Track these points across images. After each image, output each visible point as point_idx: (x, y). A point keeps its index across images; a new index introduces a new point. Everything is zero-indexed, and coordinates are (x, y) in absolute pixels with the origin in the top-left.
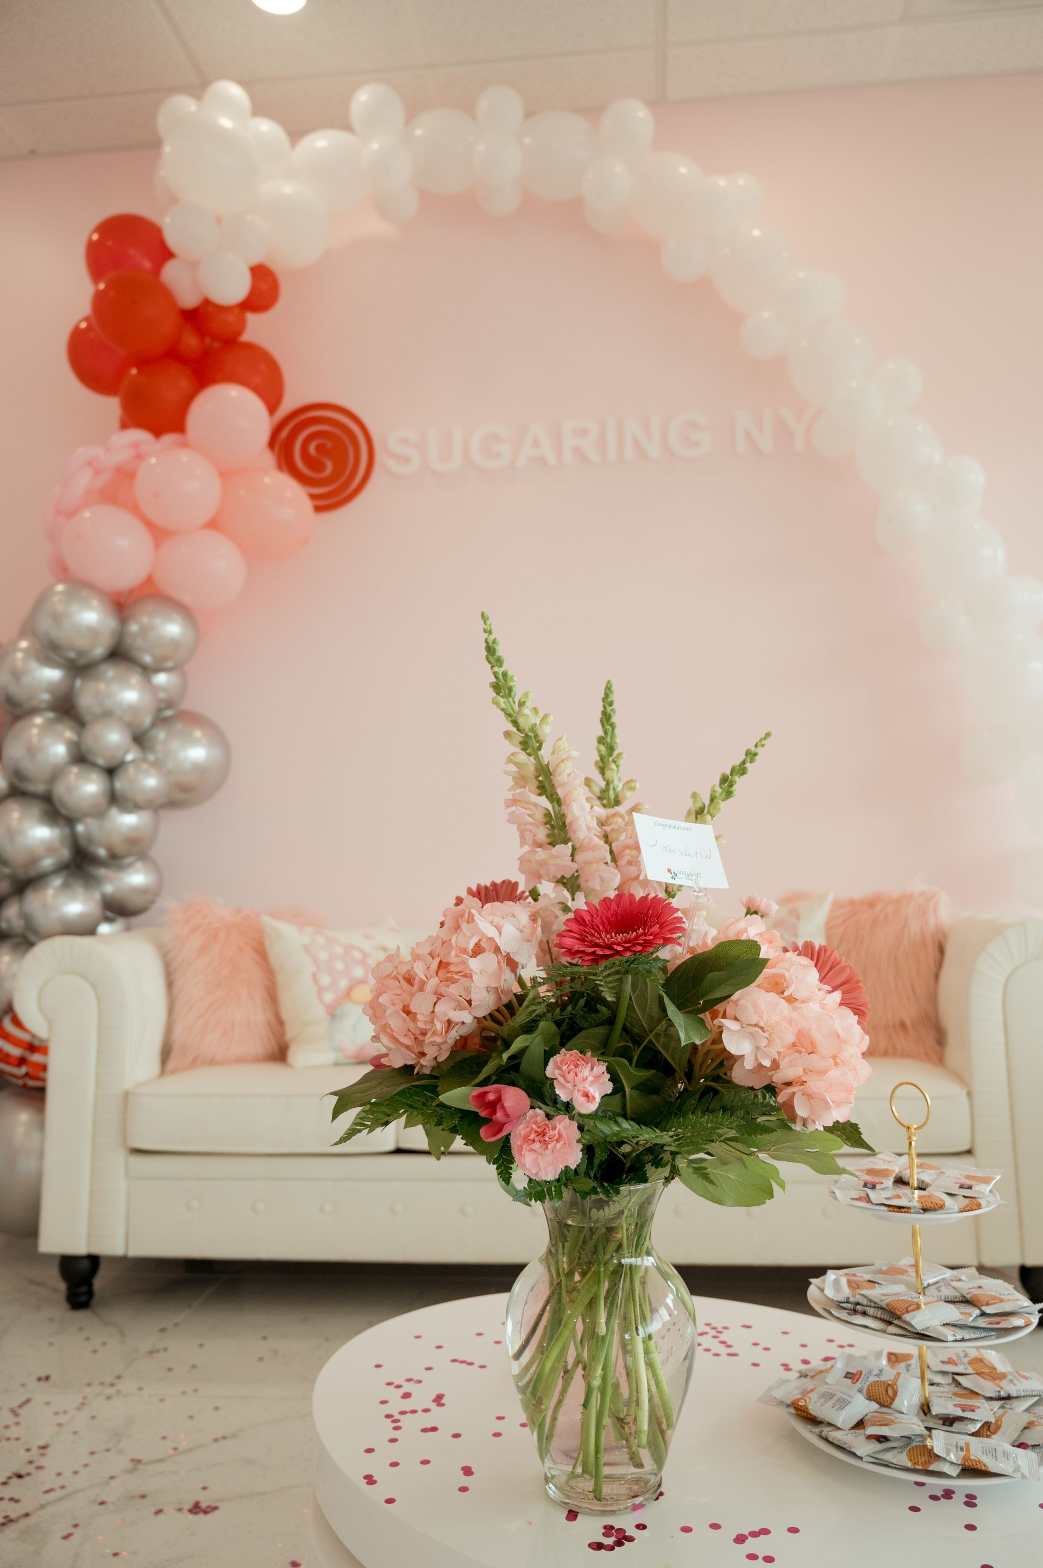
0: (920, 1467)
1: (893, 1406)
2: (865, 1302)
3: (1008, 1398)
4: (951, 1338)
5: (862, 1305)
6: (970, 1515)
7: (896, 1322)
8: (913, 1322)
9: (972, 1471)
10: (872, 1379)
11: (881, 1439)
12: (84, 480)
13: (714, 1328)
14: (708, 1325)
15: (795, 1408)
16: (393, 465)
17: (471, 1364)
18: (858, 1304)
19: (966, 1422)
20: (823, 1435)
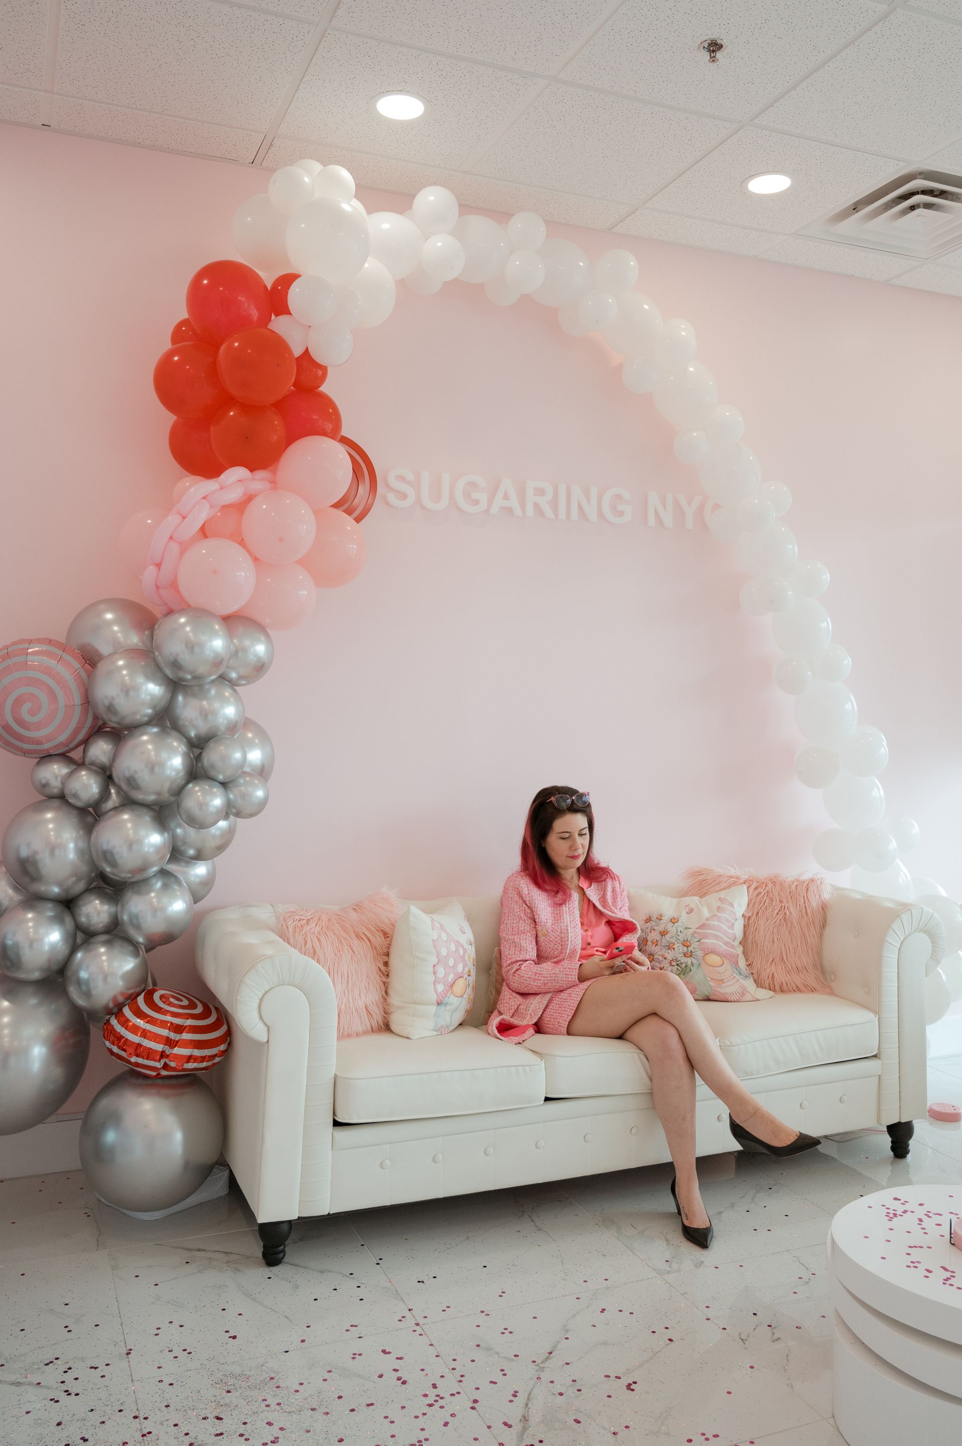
12: (202, 513)
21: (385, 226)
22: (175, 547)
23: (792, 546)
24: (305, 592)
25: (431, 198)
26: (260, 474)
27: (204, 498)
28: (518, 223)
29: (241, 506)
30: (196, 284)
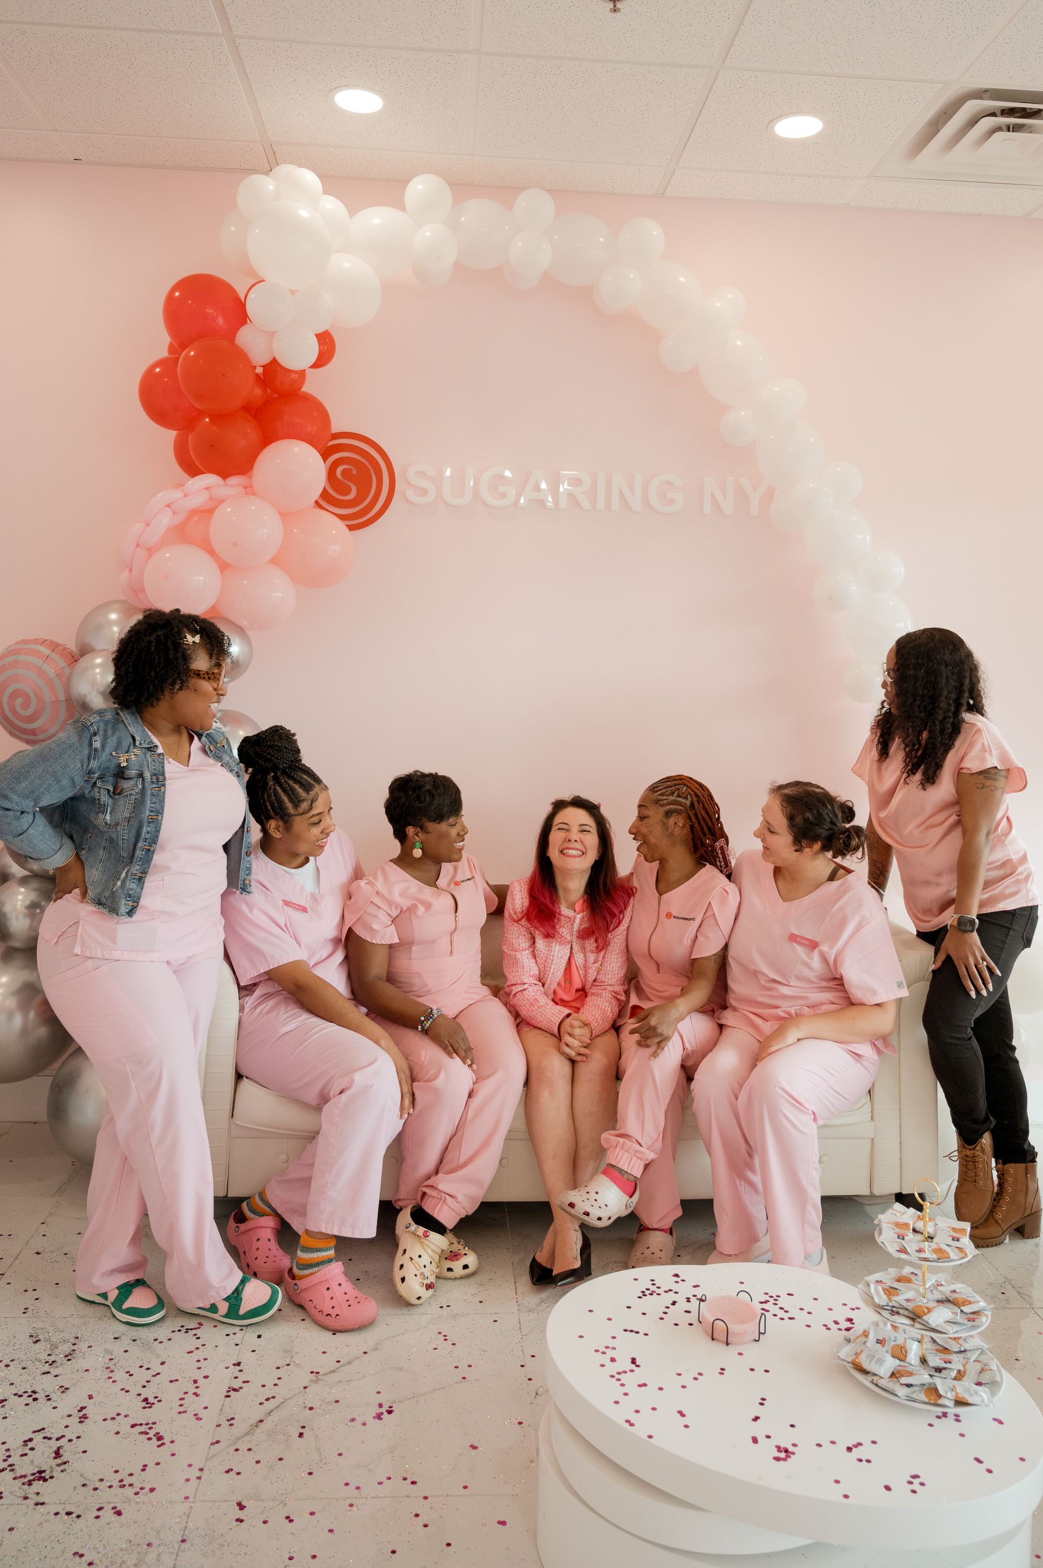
0: (933, 1402)
1: (906, 1361)
2: (897, 1306)
3: (965, 1351)
4: (952, 1332)
5: (896, 1308)
6: (960, 1427)
7: (919, 1320)
8: (929, 1322)
9: (960, 1403)
10: (892, 1344)
11: (909, 1386)
12: (165, 520)
13: (771, 1297)
14: (766, 1294)
15: (853, 1364)
16: (411, 494)
17: (637, 1332)
18: (893, 1307)
19: (948, 1371)
20: (875, 1382)
21: (376, 221)
22: (141, 553)
23: (862, 536)
24: (280, 594)
25: (420, 187)
26: (234, 480)
27: (168, 506)
28: (523, 201)
29: (206, 512)
30: (170, 299)
